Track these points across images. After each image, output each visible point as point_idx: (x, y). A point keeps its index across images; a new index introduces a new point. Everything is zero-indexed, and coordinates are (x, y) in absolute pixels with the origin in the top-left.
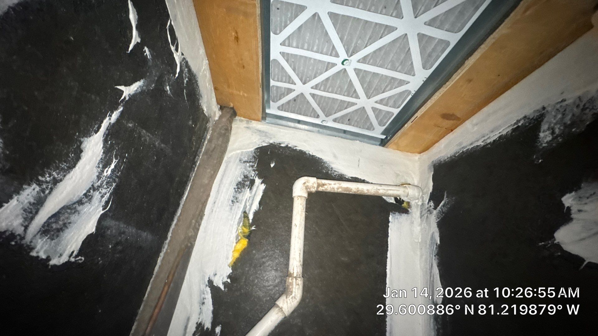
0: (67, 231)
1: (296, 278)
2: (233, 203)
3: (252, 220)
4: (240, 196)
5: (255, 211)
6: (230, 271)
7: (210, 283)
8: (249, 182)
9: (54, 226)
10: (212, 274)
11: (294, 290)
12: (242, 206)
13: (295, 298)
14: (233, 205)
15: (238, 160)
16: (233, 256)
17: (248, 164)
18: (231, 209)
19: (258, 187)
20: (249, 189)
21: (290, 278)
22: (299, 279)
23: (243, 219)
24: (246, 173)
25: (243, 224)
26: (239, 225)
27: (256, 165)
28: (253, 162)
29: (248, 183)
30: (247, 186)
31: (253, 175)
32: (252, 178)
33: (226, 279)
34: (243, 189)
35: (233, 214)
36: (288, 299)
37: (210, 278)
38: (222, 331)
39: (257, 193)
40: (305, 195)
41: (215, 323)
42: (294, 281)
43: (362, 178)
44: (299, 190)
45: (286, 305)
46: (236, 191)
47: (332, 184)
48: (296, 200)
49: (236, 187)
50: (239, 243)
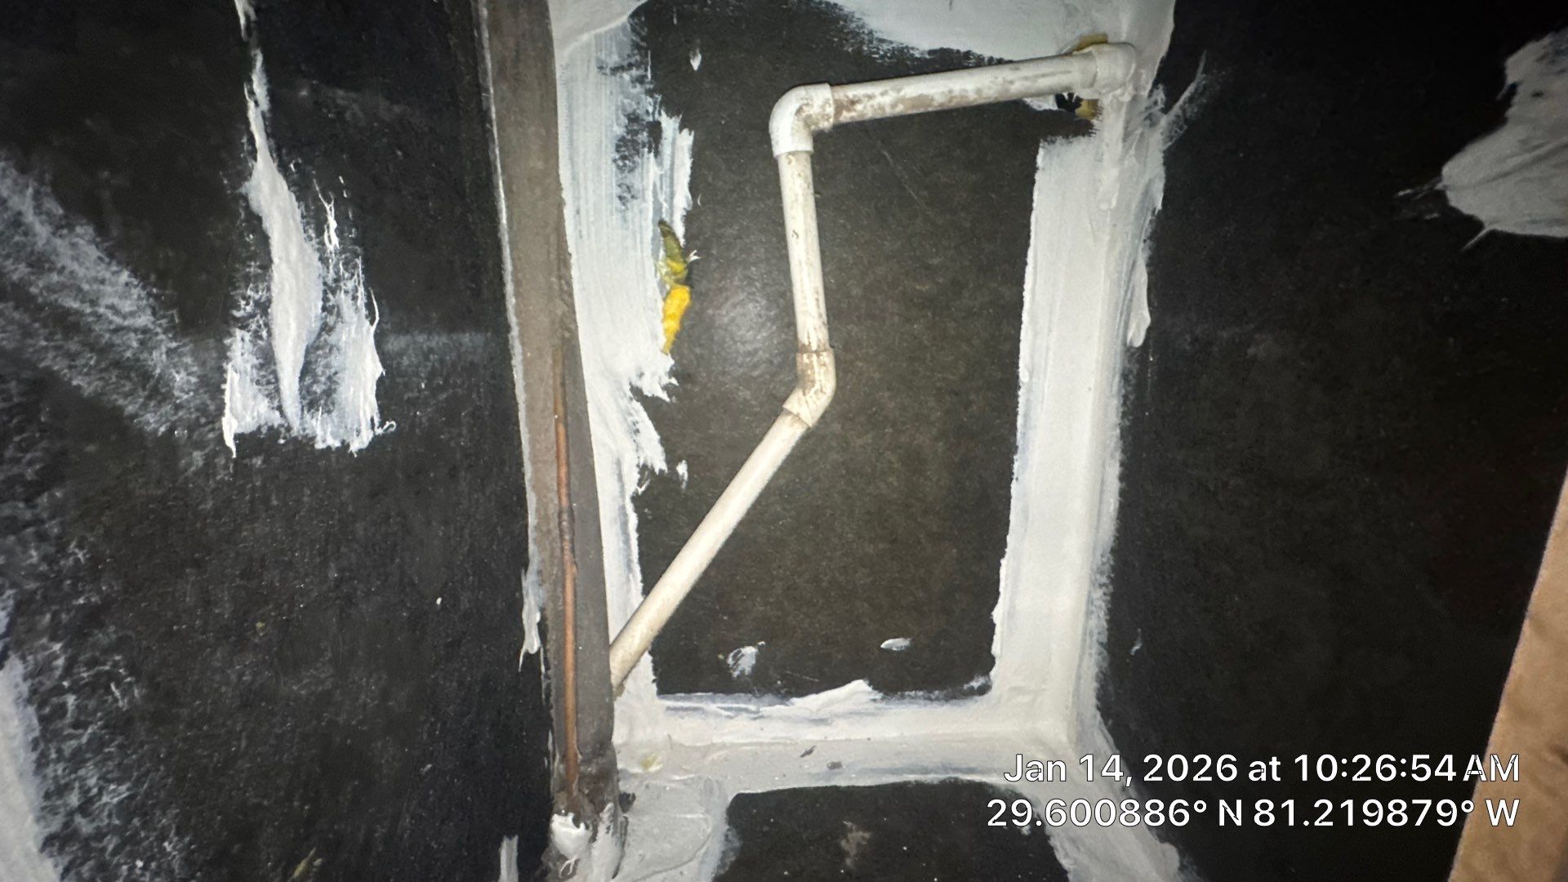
0: (341, 389)
1: (817, 352)
2: (624, 204)
3: (685, 236)
4: (634, 180)
5: (685, 213)
6: (670, 362)
7: (637, 393)
8: (645, 134)
9: (318, 389)
10: (634, 377)
11: (817, 377)
12: (649, 206)
13: (822, 391)
14: (627, 209)
15: (594, 69)
16: (666, 331)
17: (626, 76)
18: (625, 220)
19: (674, 143)
20: (652, 155)
21: (805, 356)
22: (825, 354)
23: (662, 239)
24: (631, 105)
25: (666, 251)
26: (658, 256)
27: (649, 73)
28: (637, 65)
29: (644, 136)
30: (644, 146)
31: (651, 109)
32: (651, 119)
33: (666, 380)
34: (636, 158)
35: (634, 234)
36: (808, 397)
37: (633, 383)
38: (689, 471)
39: (677, 162)
40: (807, 146)
41: (672, 461)
42: (814, 357)
43: (962, 48)
44: (789, 133)
45: (806, 408)
46: (620, 168)
47: (878, 96)
48: (784, 164)
49: (616, 156)
50: (670, 299)
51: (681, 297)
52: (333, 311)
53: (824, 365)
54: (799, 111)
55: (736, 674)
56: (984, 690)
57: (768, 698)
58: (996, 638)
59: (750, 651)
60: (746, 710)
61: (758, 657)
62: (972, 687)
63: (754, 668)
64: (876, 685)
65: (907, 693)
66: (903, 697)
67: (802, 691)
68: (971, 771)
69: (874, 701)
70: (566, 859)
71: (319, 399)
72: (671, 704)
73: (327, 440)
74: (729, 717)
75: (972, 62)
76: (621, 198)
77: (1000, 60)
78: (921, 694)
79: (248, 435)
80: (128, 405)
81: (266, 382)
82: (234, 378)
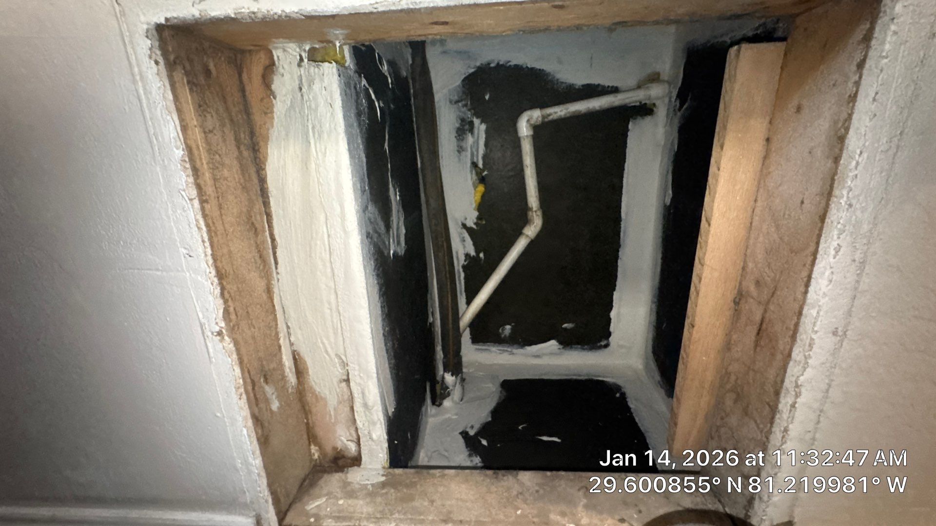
0: (401, 238)
1: (535, 211)
3: (483, 165)
4: (463, 144)
5: (482, 156)
6: (476, 214)
7: (464, 226)
9: (398, 239)
10: (463, 219)
11: (535, 220)
12: (469, 154)
13: (537, 226)
14: (460, 155)
15: (448, 102)
16: (476, 201)
17: (460, 104)
19: (479, 128)
21: (531, 212)
22: (539, 211)
24: (462, 115)
25: (475, 171)
27: (469, 103)
28: (465, 100)
29: (467, 127)
30: (467, 130)
31: (469, 116)
32: (469, 120)
33: (475, 221)
34: (464, 136)
36: (531, 228)
37: (463, 222)
38: (484, 255)
39: (480, 135)
40: (531, 133)
41: (477, 252)
42: (534, 213)
43: (596, 83)
44: (524, 128)
45: (531, 231)
46: (458, 140)
47: (558, 112)
48: (522, 140)
49: (457, 135)
50: (477, 189)
51: (481, 188)
52: (399, 218)
53: (538, 215)
54: (528, 121)
55: (503, 336)
56: (607, 346)
57: (515, 346)
58: (612, 325)
59: (508, 327)
60: (507, 351)
61: (512, 329)
62: (601, 345)
63: (510, 334)
64: (560, 343)
65: (573, 346)
66: (571, 348)
67: (530, 345)
68: (599, 376)
69: (559, 349)
70: (448, 388)
71: (399, 243)
72: (478, 347)
73: (400, 254)
74: (500, 353)
75: (600, 89)
76: (459, 152)
77: (612, 87)
78: (579, 346)
79: (393, 255)
80: (384, 250)
81: (394, 240)
82: (391, 241)
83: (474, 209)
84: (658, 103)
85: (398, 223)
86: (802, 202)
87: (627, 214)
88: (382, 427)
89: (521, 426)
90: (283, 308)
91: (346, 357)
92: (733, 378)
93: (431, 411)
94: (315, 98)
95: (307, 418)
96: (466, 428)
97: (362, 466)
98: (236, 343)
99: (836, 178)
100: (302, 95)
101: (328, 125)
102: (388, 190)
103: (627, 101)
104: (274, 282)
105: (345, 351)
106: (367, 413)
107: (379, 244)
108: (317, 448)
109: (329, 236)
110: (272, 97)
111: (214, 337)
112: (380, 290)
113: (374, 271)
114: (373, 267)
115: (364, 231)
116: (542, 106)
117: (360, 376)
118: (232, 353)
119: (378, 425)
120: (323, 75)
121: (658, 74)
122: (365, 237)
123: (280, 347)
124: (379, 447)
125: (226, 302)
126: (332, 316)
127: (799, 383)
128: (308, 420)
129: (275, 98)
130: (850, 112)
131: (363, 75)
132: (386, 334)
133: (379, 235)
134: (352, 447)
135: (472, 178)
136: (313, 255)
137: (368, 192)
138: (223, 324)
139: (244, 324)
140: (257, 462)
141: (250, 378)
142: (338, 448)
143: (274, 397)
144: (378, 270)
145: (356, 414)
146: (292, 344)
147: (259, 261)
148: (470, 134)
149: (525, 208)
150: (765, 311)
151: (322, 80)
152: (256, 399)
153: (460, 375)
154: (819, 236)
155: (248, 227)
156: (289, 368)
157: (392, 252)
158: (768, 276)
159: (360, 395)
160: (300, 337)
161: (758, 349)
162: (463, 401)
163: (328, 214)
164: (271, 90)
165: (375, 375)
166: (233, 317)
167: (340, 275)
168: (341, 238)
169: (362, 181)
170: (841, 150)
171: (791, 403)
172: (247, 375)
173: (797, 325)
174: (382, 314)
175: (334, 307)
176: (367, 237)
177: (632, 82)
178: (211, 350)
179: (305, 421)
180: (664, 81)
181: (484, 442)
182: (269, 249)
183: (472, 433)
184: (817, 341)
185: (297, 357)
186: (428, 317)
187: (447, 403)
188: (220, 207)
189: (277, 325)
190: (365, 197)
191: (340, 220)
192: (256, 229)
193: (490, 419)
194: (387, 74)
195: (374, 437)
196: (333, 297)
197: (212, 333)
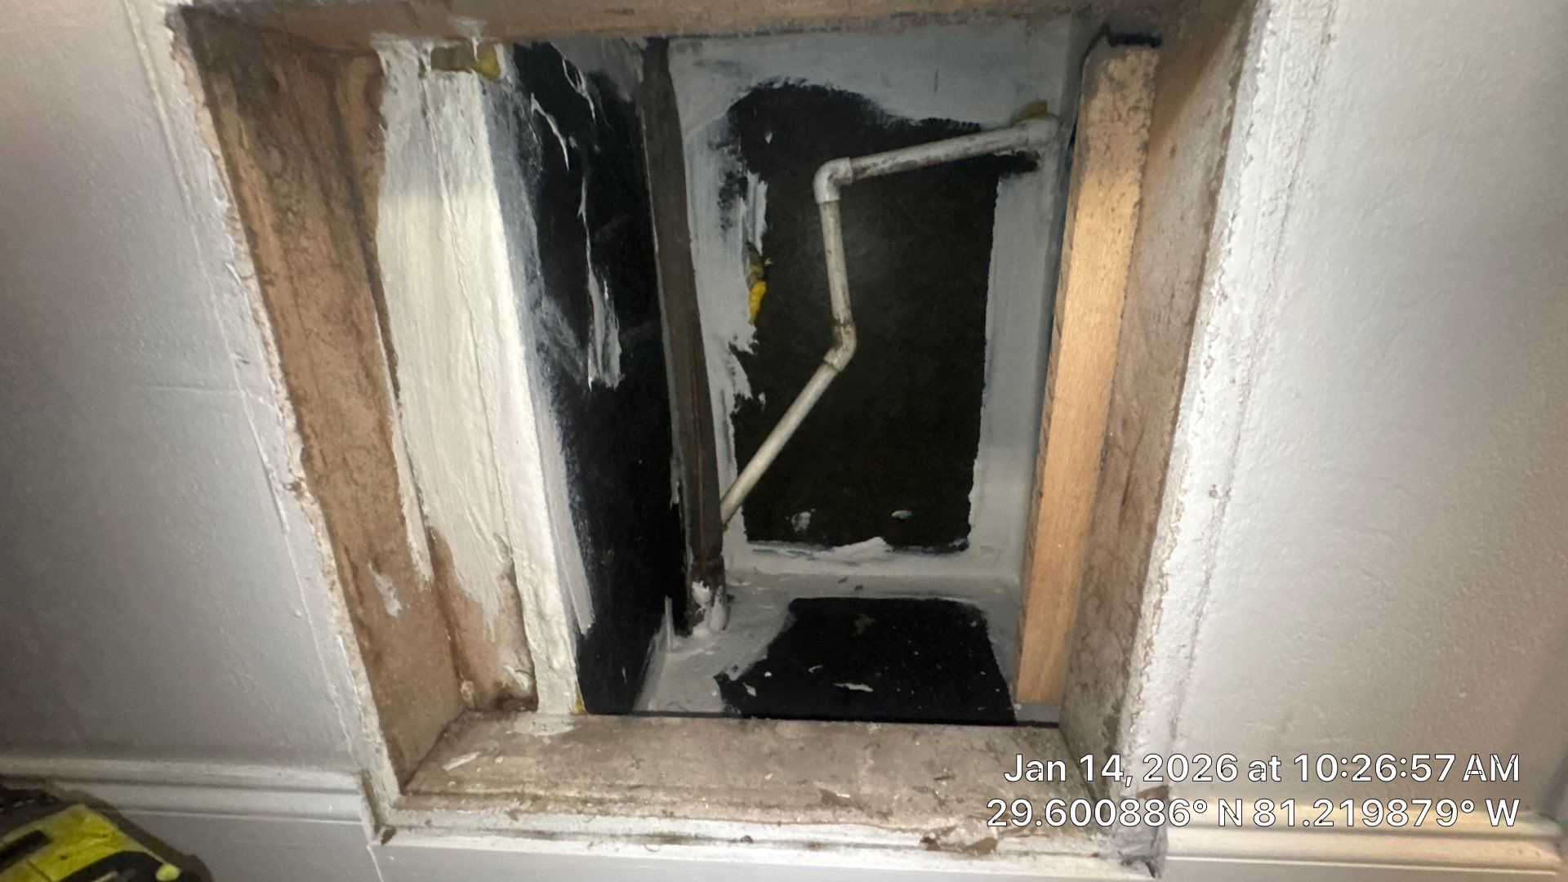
0: (611, 361)
1: (845, 325)
2: (724, 230)
3: (763, 250)
4: (731, 215)
5: (762, 235)
6: (753, 329)
7: (734, 349)
8: (737, 185)
9: (606, 361)
10: (731, 339)
11: (844, 341)
12: (740, 230)
13: (847, 349)
14: (727, 233)
15: (705, 146)
16: (751, 310)
17: (726, 150)
19: (755, 190)
21: (837, 327)
22: (850, 325)
23: (748, 252)
24: (728, 168)
25: (751, 259)
26: (746, 263)
27: (740, 148)
28: (733, 142)
29: (737, 187)
30: (736, 193)
31: (740, 170)
32: (740, 176)
33: (752, 341)
34: (732, 201)
35: (731, 251)
36: (839, 352)
37: (731, 344)
38: (766, 398)
39: (758, 203)
40: (836, 197)
41: (755, 392)
42: (842, 329)
43: (944, 117)
44: (825, 190)
45: (837, 360)
46: (722, 208)
47: (880, 163)
48: (821, 208)
49: (720, 200)
50: (754, 290)
51: (760, 288)
52: (607, 328)
53: (848, 333)
54: (830, 178)
55: (797, 529)
56: (964, 547)
57: (819, 546)
58: (972, 514)
59: (806, 515)
61: (811, 519)
62: (955, 545)
63: (809, 526)
64: (888, 540)
65: (910, 547)
66: (907, 550)
67: (840, 544)
68: (950, 595)
69: (888, 551)
70: (699, 606)
71: (606, 367)
72: (757, 547)
73: (609, 384)
74: (793, 558)
75: (950, 127)
76: (723, 227)
77: (971, 124)
78: (920, 548)
79: (593, 383)
80: (574, 375)
81: (595, 362)
82: (590, 361)
83: (750, 322)
84: (1041, 151)
85: (607, 336)
86: (1173, 296)
87: (994, 334)
88: (567, 649)
89: (814, 668)
90: (410, 460)
91: (508, 537)
92: (1096, 574)
93: (672, 643)
94: (448, 130)
95: (452, 633)
96: (726, 668)
97: (539, 711)
98: (324, 505)
99: (1207, 255)
100: (427, 124)
101: (468, 171)
102: (585, 281)
103: (991, 147)
104: (393, 417)
105: (507, 530)
106: (544, 627)
107: (564, 363)
108: (471, 683)
109: (476, 346)
110: (380, 126)
111: (287, 492)
112: (565, 436)
113: (552, 405)
114: (550, 399)
115: (532, 340)
116: (854, 154)
117: (531, 569)
118: (317, 519)
119: (561, 646)
120: (458, 91)
121: (1044, 104)
122: (534, 350)
123: (403, 519)
124: (564, 681)
125: (305, 438)
126: (485, 474)
127: (1164, 570)
128: (453, 638)
129: (385, 127)
130: (1223, 153)
131: (533, 95)
132: (576, 506)
133: (564, 350)
134: (524, 682)
135: (745, 271)
136: (453, 376)
137: (542, 280)
138: (302, 474)
139: (338, 477)
140: (362, 689)
141: (349, 559)
142: (501, 684)
143: (392, 594)
144: (561, 403)
145: (527, 629)
146: (424, 517)
147: (364, 382)
148: (741, 199)
149: (829, 321)
150: (1132, 465)
151: (456, 99)
152: (360, 594)
153: (721, 587)
154: (1188, 345)
155: (345, 327)
156: (419, 552)
157: (590, 380)
158: (1136, 413)
159: (533, 598)
160: (438, 505)
161: (1124, 524)
162: (726, 630)
163: (474, 312)
164: (378, 114)
165: (553, 567)
166: (318, 462)
167: (495, 408)
168: (494, 350)
169: (529, 260)
170: (1213, 212)
171: (1154, 601)
172: (343, 552)
173: (1162, 483)
174: (569, 475)
175: (487, 460)
176: (538, 350)
177: (1002, 117)
178: (283, 513)
179: (449, 638)
180: (1052, 116)
181: (752, 691)
182: (383, 364)
183: (734, 677)
184: (1186, 505)
185: (434, 538)
186: (669, 496)
187: (699, 631)
188: (295, 293)
189: (397, 484)
190: (534, 287)
191: (492, 322)
192: (359, 332)
193: (765, 657)
194: (585, 94)
195: (556, 665)
196: (485, 443)
197: (284, 486)
